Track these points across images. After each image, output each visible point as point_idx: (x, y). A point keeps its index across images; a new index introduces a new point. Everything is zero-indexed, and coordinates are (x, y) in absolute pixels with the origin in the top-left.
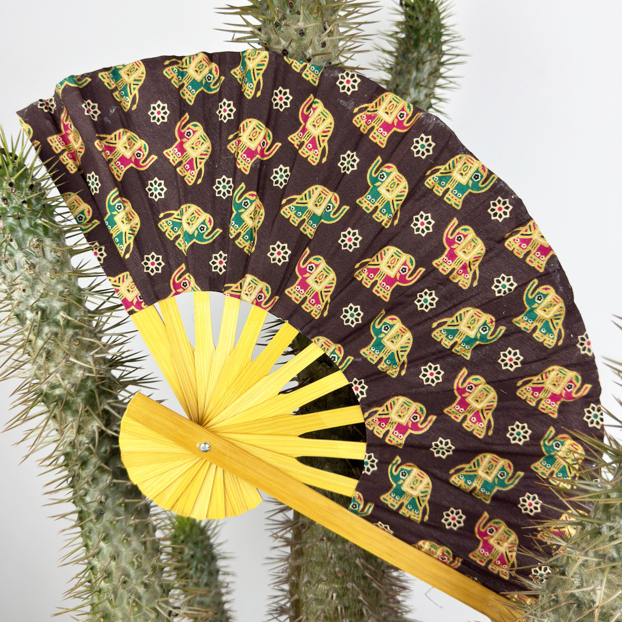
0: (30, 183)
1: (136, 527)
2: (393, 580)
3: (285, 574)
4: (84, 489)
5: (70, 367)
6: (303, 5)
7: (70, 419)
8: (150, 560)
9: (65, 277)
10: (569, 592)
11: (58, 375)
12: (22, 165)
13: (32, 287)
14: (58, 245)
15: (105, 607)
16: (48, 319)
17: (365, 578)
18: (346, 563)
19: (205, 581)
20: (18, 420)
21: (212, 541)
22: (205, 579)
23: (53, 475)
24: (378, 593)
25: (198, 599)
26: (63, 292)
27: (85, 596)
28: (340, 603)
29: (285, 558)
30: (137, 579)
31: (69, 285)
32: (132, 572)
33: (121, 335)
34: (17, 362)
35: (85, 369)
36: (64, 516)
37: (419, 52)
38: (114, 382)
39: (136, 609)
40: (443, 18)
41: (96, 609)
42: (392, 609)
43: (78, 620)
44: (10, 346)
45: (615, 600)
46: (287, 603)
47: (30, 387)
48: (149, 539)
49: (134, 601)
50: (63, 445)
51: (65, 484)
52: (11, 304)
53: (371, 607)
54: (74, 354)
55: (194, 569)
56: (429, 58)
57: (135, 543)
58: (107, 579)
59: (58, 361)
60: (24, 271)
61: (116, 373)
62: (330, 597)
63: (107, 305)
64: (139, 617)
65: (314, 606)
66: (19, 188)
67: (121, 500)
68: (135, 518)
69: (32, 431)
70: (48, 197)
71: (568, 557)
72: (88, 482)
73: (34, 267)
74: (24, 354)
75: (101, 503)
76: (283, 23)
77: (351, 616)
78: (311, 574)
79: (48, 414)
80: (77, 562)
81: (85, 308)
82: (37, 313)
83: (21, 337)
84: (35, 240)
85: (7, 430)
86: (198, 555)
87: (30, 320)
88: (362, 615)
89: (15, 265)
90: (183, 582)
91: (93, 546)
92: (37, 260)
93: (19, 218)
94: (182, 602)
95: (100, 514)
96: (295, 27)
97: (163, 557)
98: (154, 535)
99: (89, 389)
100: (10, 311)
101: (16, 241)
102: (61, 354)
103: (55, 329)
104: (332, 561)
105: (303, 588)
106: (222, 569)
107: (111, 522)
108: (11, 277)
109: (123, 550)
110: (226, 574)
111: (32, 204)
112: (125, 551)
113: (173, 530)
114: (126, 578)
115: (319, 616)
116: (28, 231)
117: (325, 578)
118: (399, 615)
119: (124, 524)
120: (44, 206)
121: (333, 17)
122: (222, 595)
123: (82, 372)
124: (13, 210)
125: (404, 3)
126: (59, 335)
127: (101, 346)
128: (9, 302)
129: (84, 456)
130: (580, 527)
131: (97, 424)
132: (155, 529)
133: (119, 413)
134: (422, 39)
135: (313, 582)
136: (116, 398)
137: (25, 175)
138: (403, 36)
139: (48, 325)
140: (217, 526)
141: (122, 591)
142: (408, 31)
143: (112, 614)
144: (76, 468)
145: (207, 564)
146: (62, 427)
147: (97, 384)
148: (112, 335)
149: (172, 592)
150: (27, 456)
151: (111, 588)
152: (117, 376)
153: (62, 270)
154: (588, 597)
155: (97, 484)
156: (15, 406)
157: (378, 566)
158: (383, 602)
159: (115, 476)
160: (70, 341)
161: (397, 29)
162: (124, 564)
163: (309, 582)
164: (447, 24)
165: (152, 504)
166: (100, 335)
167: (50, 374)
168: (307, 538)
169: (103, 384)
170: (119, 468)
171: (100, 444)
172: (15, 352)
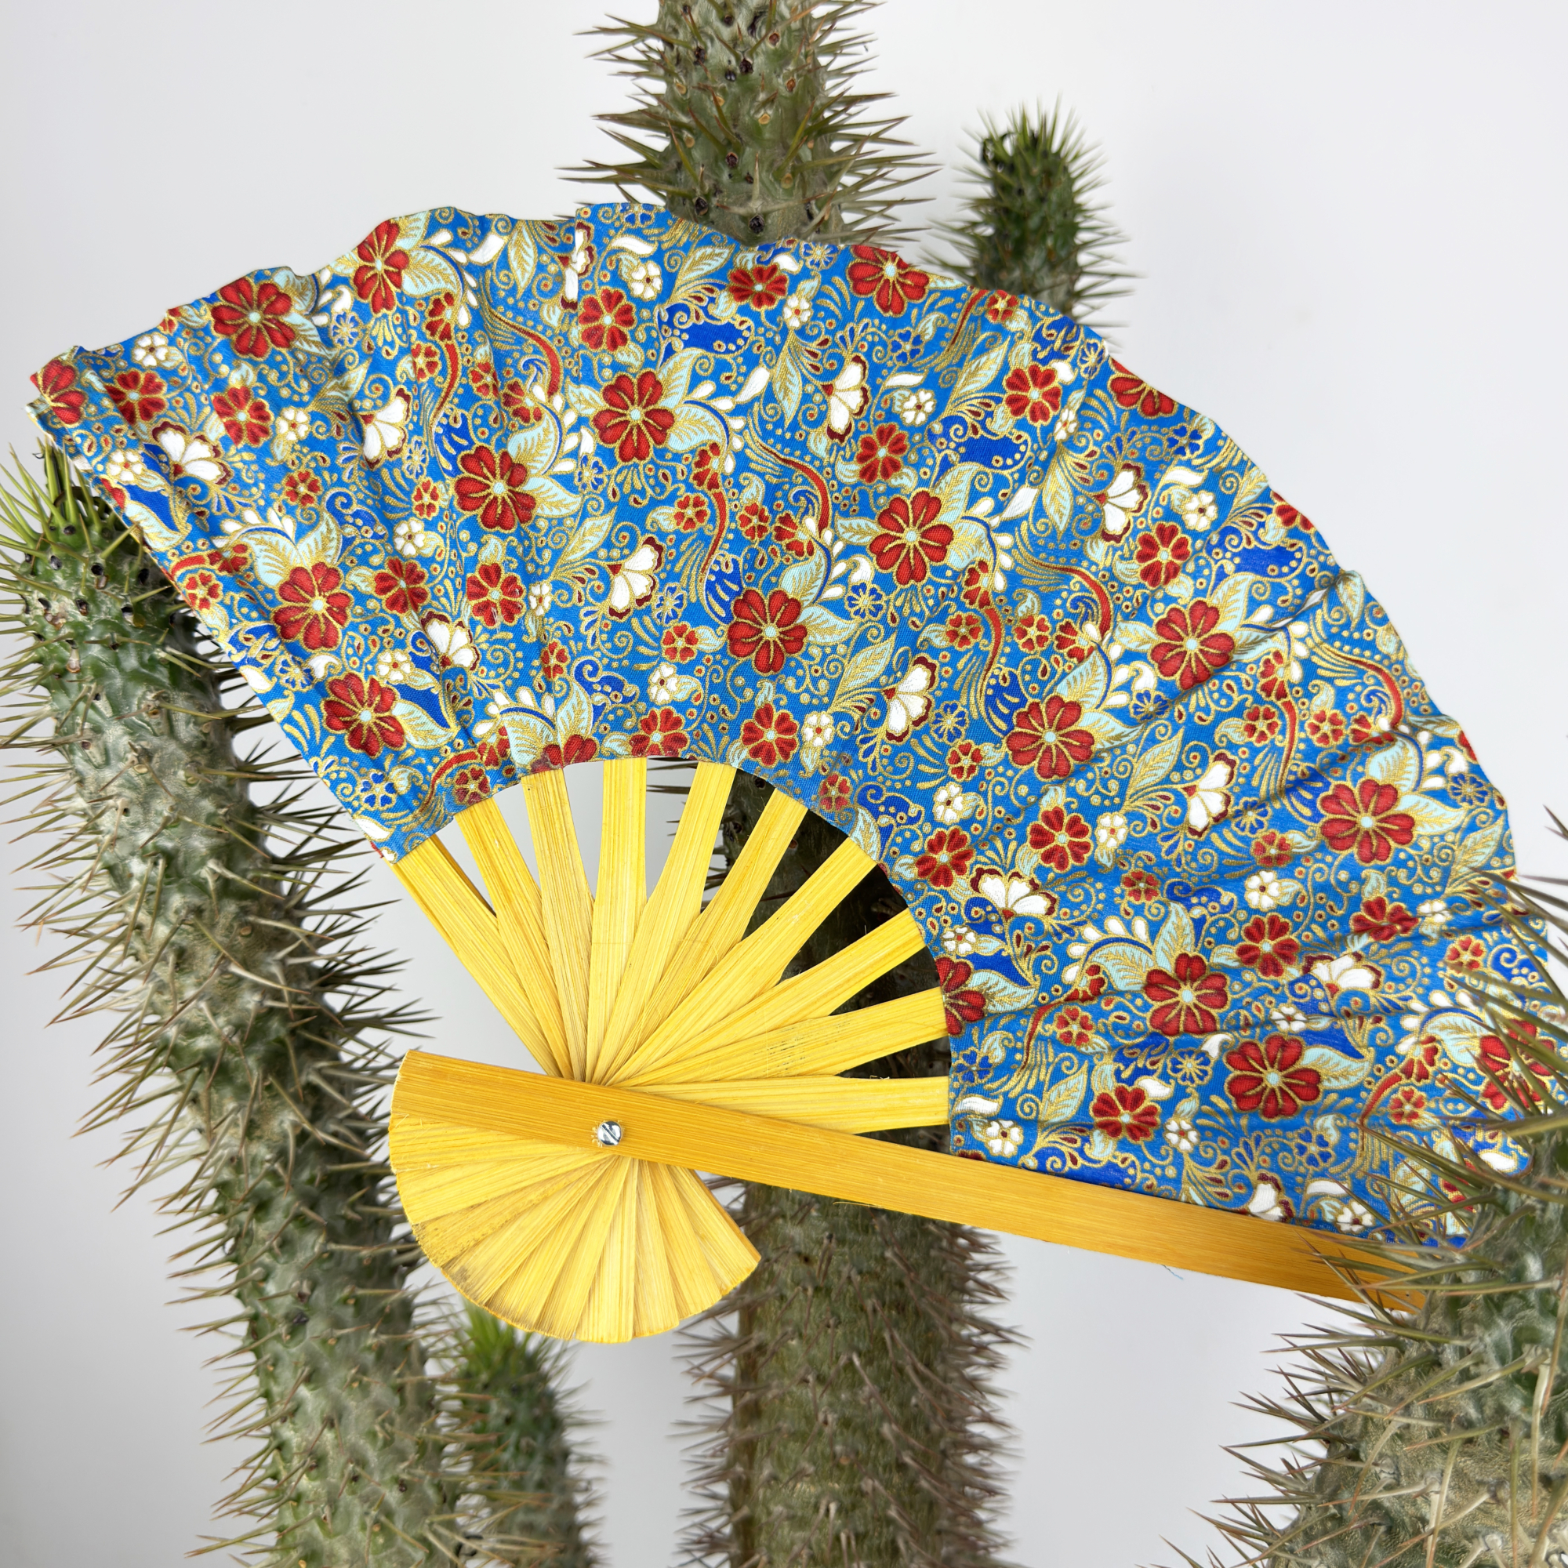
0: (138, 566)
1: (380, 1352)
2: (967, 1474)
3: (720, 1461)
4: (261, 1264)
5: (231, 987)
6: (761, 162)
7: (231, 1105)
8: (412, 1428)
9: (220, 781)
10: (1368, 1498)
11: (203, 1005)
13: (145, 804)
14: (201, 708)
15: (310, 1535)
16: (180, 876)
17: (901, 1467)
18: (858, 1435)
19: (537, 1476)
20: (110, 1108)
21: (552, 1385)
22: (536, 1472)
23: (192, 1234)
24: (932, 1504)
25: (521, 1517)
26: (215, 815)
27: (265, 1511)
28: (845, 1525)
29: (720, 1422)
30: (383, 1472)
31: (229, 799)
32: (372, 1455)
33: (348, 912)
34: (109, 976)
35: (267, 992)
36: (216, 1327)
37: (1025, 268)
38: (332, 1022)
39: (381, 1540)
40: (1079, 192)
41: (289, 1539)
42: (964, 1538)
43: (247, 1565)
44: (93, 938)
45: (1473, 1517)
46: (724, 1525)
47: (139, 1031)
48: (410, 1379)
49: (377, 1522)
50: (214, 1164)
51: (219, 1255)
52: (96, 841)
53: (916, 1534)
54: (240, 956)
55: (511, 1449)
56: (1048, 282)
57: (379, 1390)
58: (314, 1472)
59: (202, 973)
60: (127, 767)
61: (335, 1000)
62: (822, 1511)
63: (315, 845)
64: (389, 1558)
65: (785, 1532)
66: (114, 577)
67: (347, 1291)
68: (379, 1332)
69: (144, 1132)
71: (1366, 1419)
72: (270, 1250)
73: (150, 758)
74: (125, 956)
75: (301, 1297)
76: (714, 201)
77: (869, 1556)
78: (779, 1458)
79: (180, 1094)
80: (245, 1432)
81: (265, 851)
82: (156, 864)
83: (119, 917)
84: (150, 696)
85: (85, 1130)
86: (523, 1416)
87: (140, 879)
88: (895, 1552)
90: (487, 1478)
91: (282, 1395)
92: (156, 741)
93: (114, 647)
94: (485, 1523)
95: (297, 1323)
96: (742, 211)
97: (440, 1421)
98: (421, 1371)
99: (273, 1037)
100: (93, 857)
101: (109, 698)
102: (210, 958)
103: (196, 901)
104: (827, 1430)
105: (761, 1492)
106: (575, 1449)
107: (324, 1342)
108: (96, 779)
109: (352, 1404)
110: (584, 1460)
111: (144, 613)
112: (355, 1407)
113: (463, 1361)
114: (358, 1470)
115: (799, 1555)
116: (135, 677)
117: (811, 1469)
118: (981, 1552)
119: (352, 1344)
120: (171, 617)
121: (829, 190)
122: (575, 1508)
123: (257, 998)
124: (100, 629)
125: (990, 156)
126: (206, 914)
127: (303, 939)
128: (91, 837)
129: (263, 1189)
130: (1392, 1350)
131: (292, 1117)
132: (423, 1357)
133: (342, 1092)
134: (1032, 238)
135: (784, 1477)
136: (336, 1057)
137: (128, 549)
138: (989, 231)
139: (182, 890)
140: (564, 1351)
141: (349, 1498)
142: (1000, 220)
143: (327, 1549)
144: (244, 1217)
145: (541, 1437)
146: (213, 1123)
147: (292, 1025)
148: (327, 913)
149: (463, 1501)
150: (133, 1190)
151: (323, 1492)
152: (338, 1008)
153: (212, 764)
154: (1411, 1510)
155: (292, 1254)
156: (104, 1076)
157: (933, 1440)
158: (944, 1523)
159: (333, 1236)
160: (229, 929)
161: (975, 217)
162: (354, 1436)
163: (774, 1477)
164: (1090, 205)
165: (417, 1300)
166: (299, 913)
167: (186, 1003)
168: (769, 1377)
169: (306, 1027)
170: (343, 1217)
171: (300, 1162)
172: (105, 953)
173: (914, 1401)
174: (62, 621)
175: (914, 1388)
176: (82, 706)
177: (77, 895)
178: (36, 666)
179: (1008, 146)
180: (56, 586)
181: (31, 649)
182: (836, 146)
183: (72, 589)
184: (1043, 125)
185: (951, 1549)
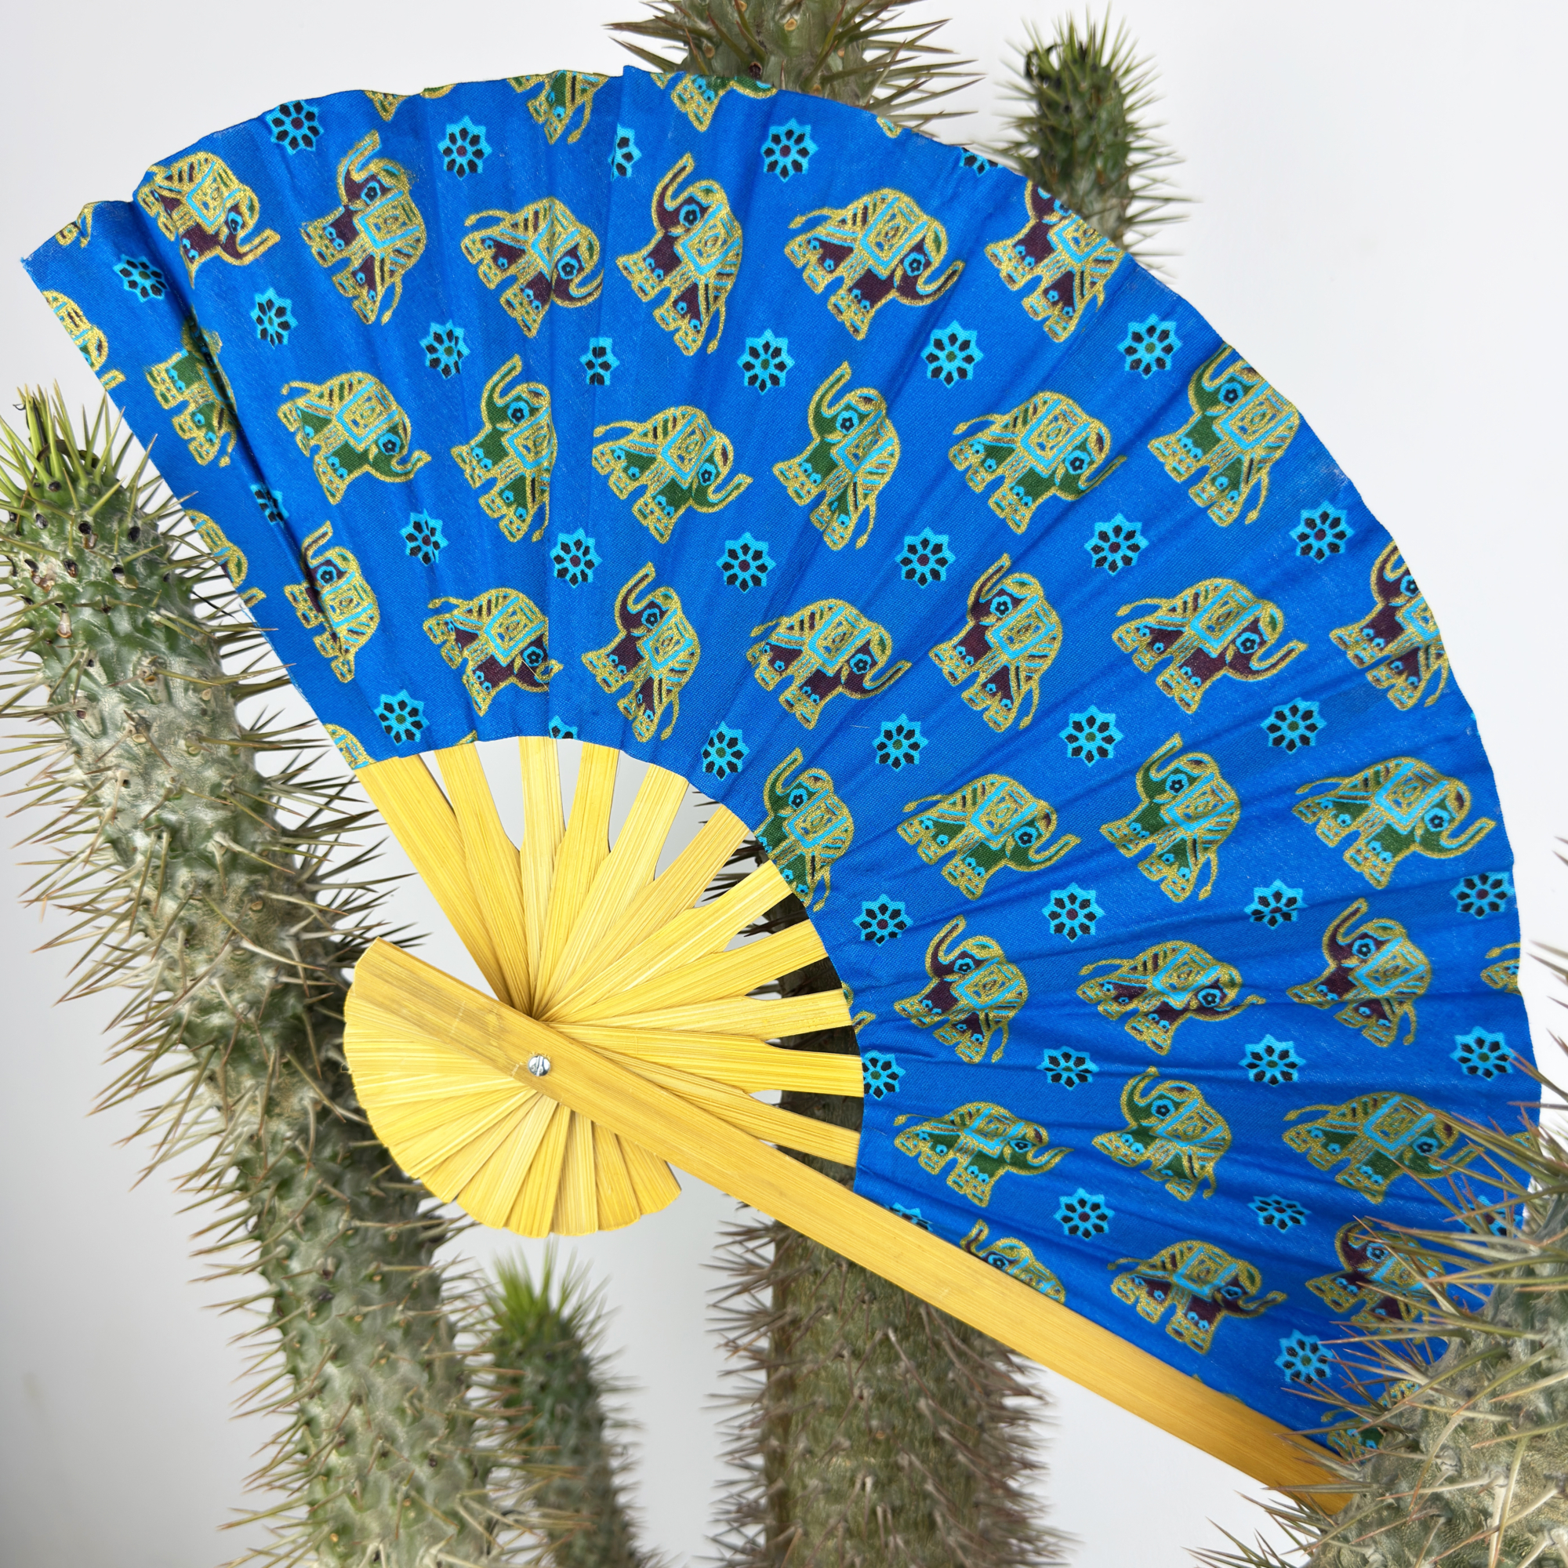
0: (129, 524)
1: (408, 1329)
2: (1007, 1446)
3: (756, 1432)
4: (285, 1242)
5: (244, 964)
6: (787, 71)
7: (248, 1082)
8: (442, 1403)
9: (223, 751)
10: (1429, 1491)
11: (215, 982)
12: (109, 480)
13: (145, 776)
14: (203, 674)
15: (340, 1508)
16: (186, 850)
17: (938, 1441)
18: (894, 1409)
19: (572, 1441)
20: (126, 1086)
21: (587, 1351)
23: (212, 1212)
24: (969, 1477)
25: (557, 1482)
26: (219, 785)
27: (296, 1485)
28: (881, 1499)
29: (755, 1393)
30: (412, 1447)
31: (233, 770)
32: (401, 1432)
33: (362, 886)
34: (117, 953)
35: (280, 968)
36: (241, 1304)
37: (1073, 192)
39: (412, 1515)
40: (1131, 109)
41: (321, 1514)
42: (1002, 1512)
43: (282, 1537)
44: (99, 913)
46: (761, 1497)
47: (150, 1009)
48: (439, 1355)
49: (407, 1497)
50: (235, 1141)
51: (241, 1232)
52: (98, 814)
53: (954, 1509)
54: (251, 931)
55: (547, 1415)
56: (1098, 206)
57: (406, 1367)
58: (343, 1448)
59: (213, 949)
60: (124, 738)
62: (858, 1485)
63: (327, 817)
64: (420, 1532)
65: (821, 1505)
66: (107, 538)
67: (372, 1267)
68: (406, 1308)
69: (160, 1110)
70: (176, 558)
71: (1427, 1411)
73: (148, 727)
74: (131, 933)
75: (326, 1274)
77: (907, 1528)
78: (814, 1432)
79: (196, 1072)
80: (274, 1408)
81: (275, 824)
82: (159, 837)
83: (125, 892)
84: (146, 662)
85: (100, 1108)
86: (558, 1383)
87: (144, 853)
88: (932, 1525)
89: (102, 722)
91: (309, 1372)
92: (154, 710)
93: (106, 610)
94: (519, 1495)
95: (323, 1300)
97: (474, 1393)
98: (450, 1347)
99: (289, 1013)
100: (94, 831)
101: (103, 663)
102: (221, 934)
103: (203, 875)
104: (863, 1405)
105: (796, 1465)
106: (612, 1415)
107: (350, 1319)
108: (94, 750)
109: (379, 1381)
110: (620, 1425)
111: (136, 574)
112: (383, 1384)
114: (387, 1445)
115: (835, 1528)
116: (129, 641)
117: (846, 1443)
119: (379, 1321)
120: (165, 578)
121: (862, 103)
122: (607, 1473)
123: (271, 974)
124: (91, 590)
125: (1034, 70)
126: (215, 888)
127: (316, 914)
128: (92, 810)
129: (284, 1167)
131: (312, 1094)
132: (452, 1331)
134: (1080, 159)
135: (820, 1451)
137: (119, 504)
138: (1034, 152)
139: (189, 864)
140: (599, 1318)
141: (379, 1473)
142: (1046, 139)
143: (358, 1523)
145: (576, 1403)
146: (230, 1101)
147: (309, 1001)
148: (341, 887)
149: (494, 1474)
150: (151, 1169)
151: (352, 1467)
153: (213, 737)
154: (1472, 1503)
155: (316, 1232)
156: (118, 1054)
157: (970, 1415)
158: (982, 1496)
159: (357, 1212)
160: (240, 903)
161: (1020, 137)
162: (380, 1414)
163: (809, 1451)
164: (1141, 124)
165: (445, 1275)
166: (312, 887)
167: (196, 980)
168: (803, 1351)
169: (323, 1002)
170: (367, 1194)
171: (321, 1140)
172: (112, 928)
173: (951, 1375)
174: (50, 583)
175: (951, 1363)
176: (74, 672)
177: (78, 872)
178: (28, 631)
179: (1054, 60)
180: (43, 546)
181: (23, 612)
182: (870, 55)
183: (60, 549)
184: (1092, 37)
185: (988, 1521)
